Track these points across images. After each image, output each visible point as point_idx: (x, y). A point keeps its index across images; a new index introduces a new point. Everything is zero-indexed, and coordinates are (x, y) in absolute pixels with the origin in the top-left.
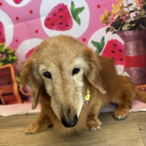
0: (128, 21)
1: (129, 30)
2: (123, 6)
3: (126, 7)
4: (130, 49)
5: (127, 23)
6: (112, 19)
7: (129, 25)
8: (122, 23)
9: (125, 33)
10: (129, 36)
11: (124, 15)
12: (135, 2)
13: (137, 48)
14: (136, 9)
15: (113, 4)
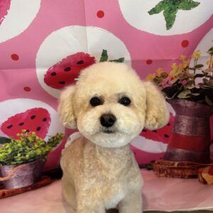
0: (190, 88)
1: (188, 99)
2: (188, 67)
3: (191, 69)
4: (182, 125)
5: (188, 89)
6: (167, 83)
7: (190, 92)
8: (180, 89)
9: (181, 103)
10: (186, 107)
11: (186, 79)
12: (207, 63)
13: (194, 126)
14: (207, 73)
15: (174, 64)
